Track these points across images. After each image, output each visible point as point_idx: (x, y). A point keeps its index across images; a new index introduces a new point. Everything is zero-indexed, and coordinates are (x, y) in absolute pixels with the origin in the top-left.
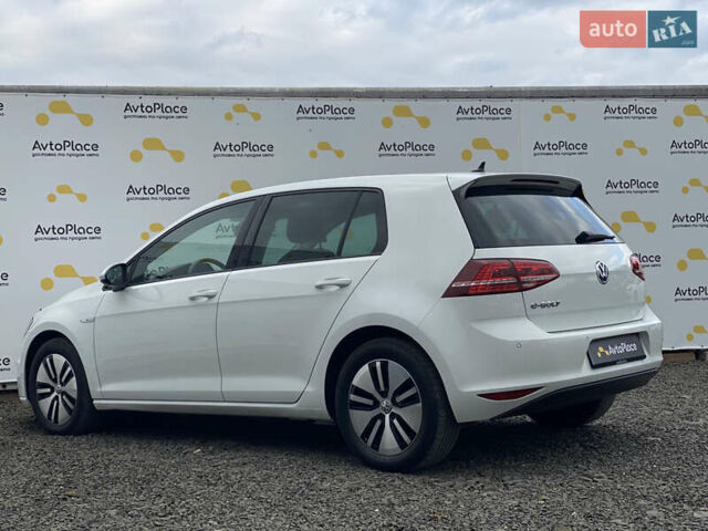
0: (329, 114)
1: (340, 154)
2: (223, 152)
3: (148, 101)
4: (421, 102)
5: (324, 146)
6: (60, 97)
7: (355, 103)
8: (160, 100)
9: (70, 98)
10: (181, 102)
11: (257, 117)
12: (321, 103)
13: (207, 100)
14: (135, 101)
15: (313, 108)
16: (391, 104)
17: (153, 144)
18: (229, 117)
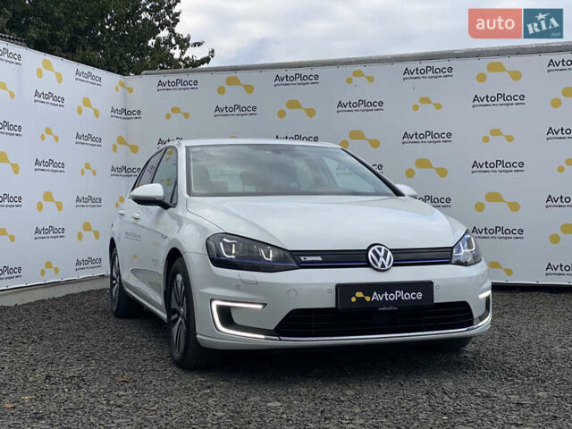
0: (430, 73)
1: (438, 106)
2: (344, 109)
3: (291, 72)
4: (514, 59)
5: (425, 100)
6: (233, 74)
7: (454, 63)
8: (300, 71)
9: (239, 74)
10: (315, 71)
11: (371, 79)
12: (424, 65)
13: (335, 68)
14: (282, 73)
15: (417, 70)
16: (485, 62)
17: (294, 104)
18: (349, 81)
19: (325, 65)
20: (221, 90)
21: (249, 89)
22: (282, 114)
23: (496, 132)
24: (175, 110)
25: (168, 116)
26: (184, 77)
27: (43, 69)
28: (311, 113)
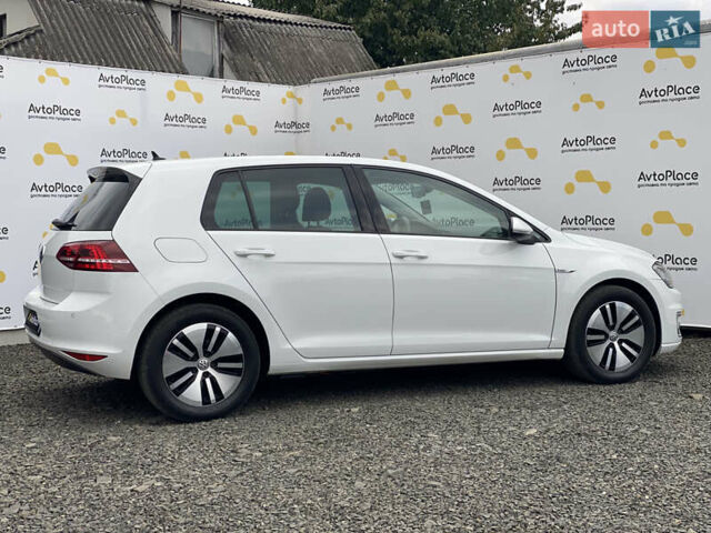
1: (601, 105)
2: (500, 112)
3: (446, 72)
5: (586, 98)
8: (455, 70)
10: (470, 69)
11: (528, 75)
12: (585, 54)
13: (491, 64)
14: (437, 74)
18: (506, 78)
19: (482, 61)
20: (381, 97)
21: (407, 93)
22: (438, 121)
23: (665, 135)
24: (340, 121)
25: (333, 128)
26: (346, 84)
27: (176, 91)
28: (467, 118)
